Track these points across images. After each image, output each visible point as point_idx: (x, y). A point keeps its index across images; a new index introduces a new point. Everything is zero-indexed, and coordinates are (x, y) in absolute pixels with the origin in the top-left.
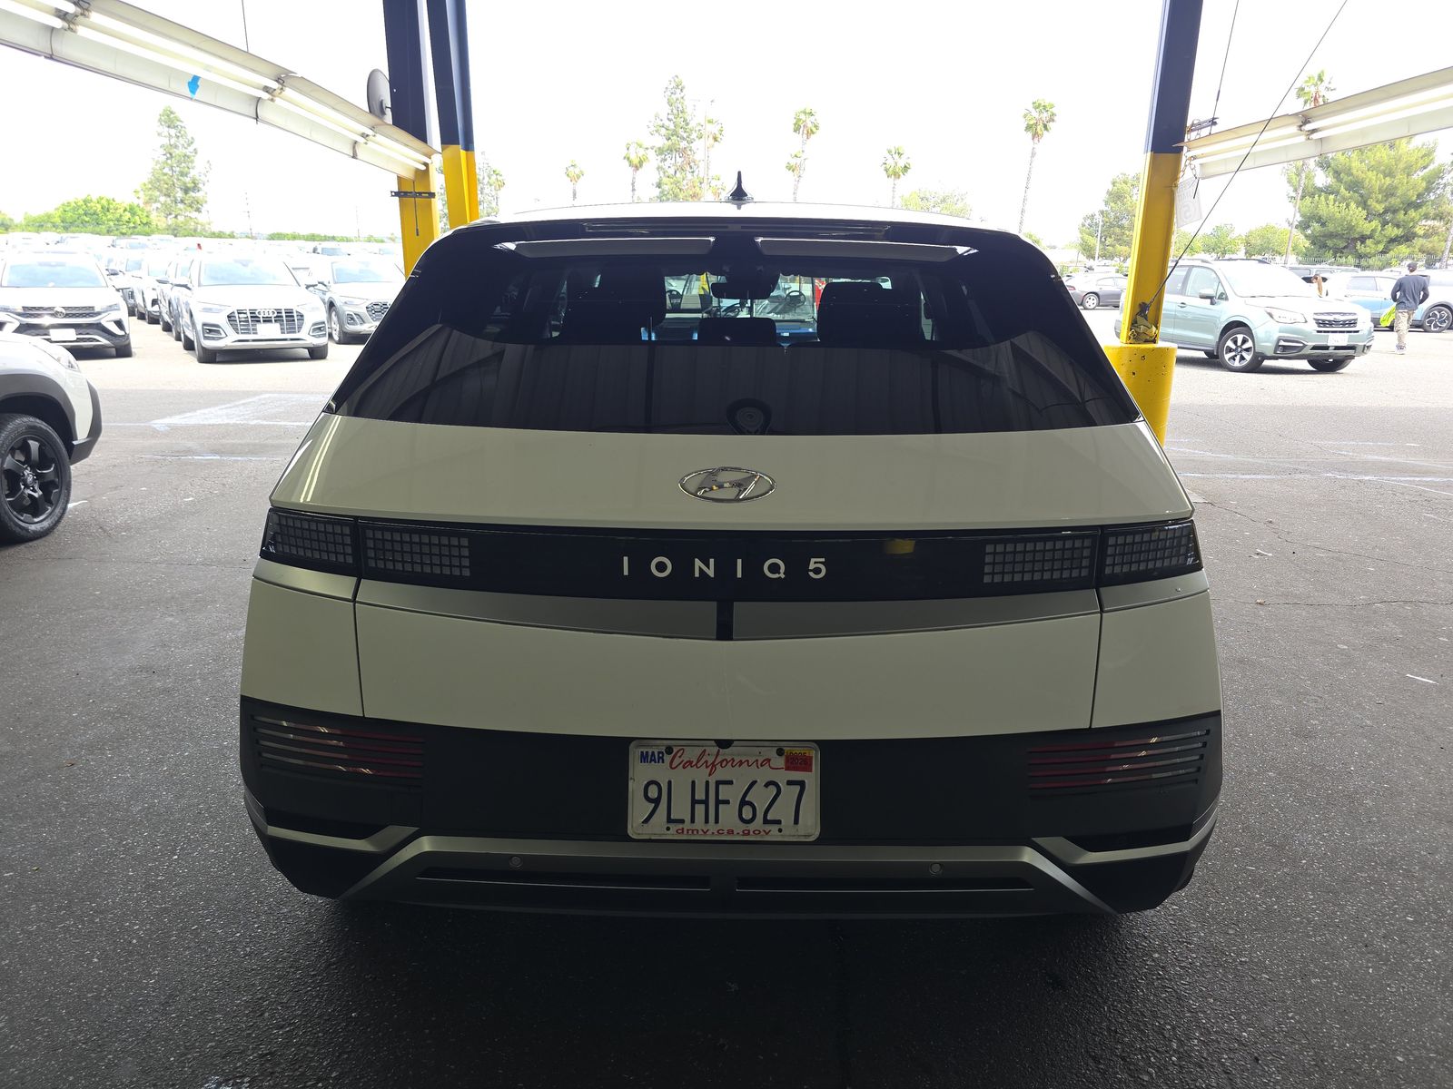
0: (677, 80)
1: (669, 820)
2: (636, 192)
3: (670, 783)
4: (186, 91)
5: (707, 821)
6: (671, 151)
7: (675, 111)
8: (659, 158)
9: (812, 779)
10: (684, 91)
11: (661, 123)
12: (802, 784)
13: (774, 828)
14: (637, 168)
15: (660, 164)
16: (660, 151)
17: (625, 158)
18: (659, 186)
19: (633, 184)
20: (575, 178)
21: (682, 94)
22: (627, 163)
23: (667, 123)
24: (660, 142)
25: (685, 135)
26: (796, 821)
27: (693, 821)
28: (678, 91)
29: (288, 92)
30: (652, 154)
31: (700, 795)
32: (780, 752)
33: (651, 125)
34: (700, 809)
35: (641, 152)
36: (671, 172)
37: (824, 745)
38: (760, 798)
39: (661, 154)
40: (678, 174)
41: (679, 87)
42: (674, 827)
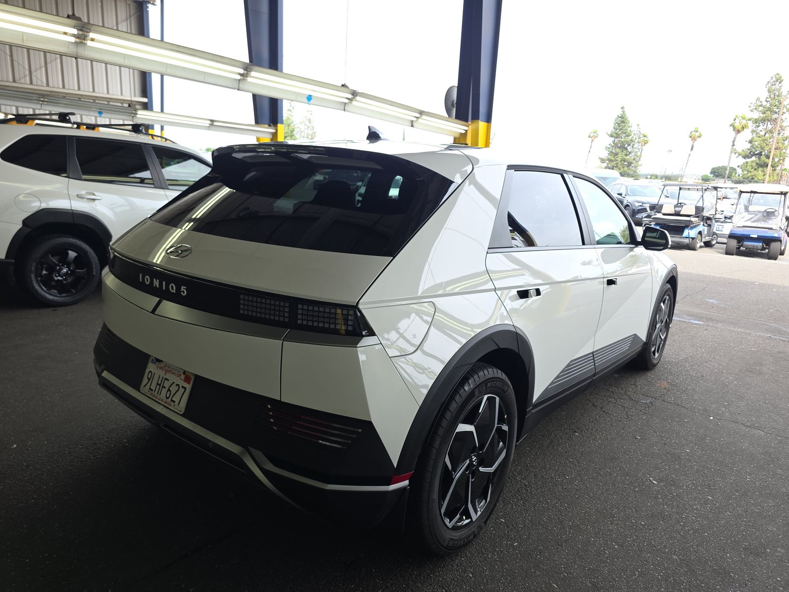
0: (777, 76)
1: (150, 389)
2: (734, 147)
3: (154, 373)
4: (306, 101)
5: (158, 393)
6: (764, 121)
7: (772, 96)
8: (754, 125)
9: (189, 387)
10: (782, 83)
11: (759, 104)
12: (185, 388)
13: (173, 403)
14: (739, 132)
15: (754, 129)
16: (756, 121)
17: (731, 125)
18: (750, 142)
19: (733, 142)
20: (694, 139)
21: (780, 85)
22: (732, 128)
23: (764, 103)
24: (756, 115)
25: (777, 110)
26: (179, 404)
27: (155, 391)
28: (778, 83)
29: (358, 98)
30: (750, 123)
31: (159, 383)
32: (184, 373)
33: (752, 105)
34: (158, 386)
35: (744, 122)
36: (763, 133)
37: (196, 376)
38: (174, 389)
39: (756, 123)
40: (767, 135)
41: (779, 80)
42: (151, 392)
